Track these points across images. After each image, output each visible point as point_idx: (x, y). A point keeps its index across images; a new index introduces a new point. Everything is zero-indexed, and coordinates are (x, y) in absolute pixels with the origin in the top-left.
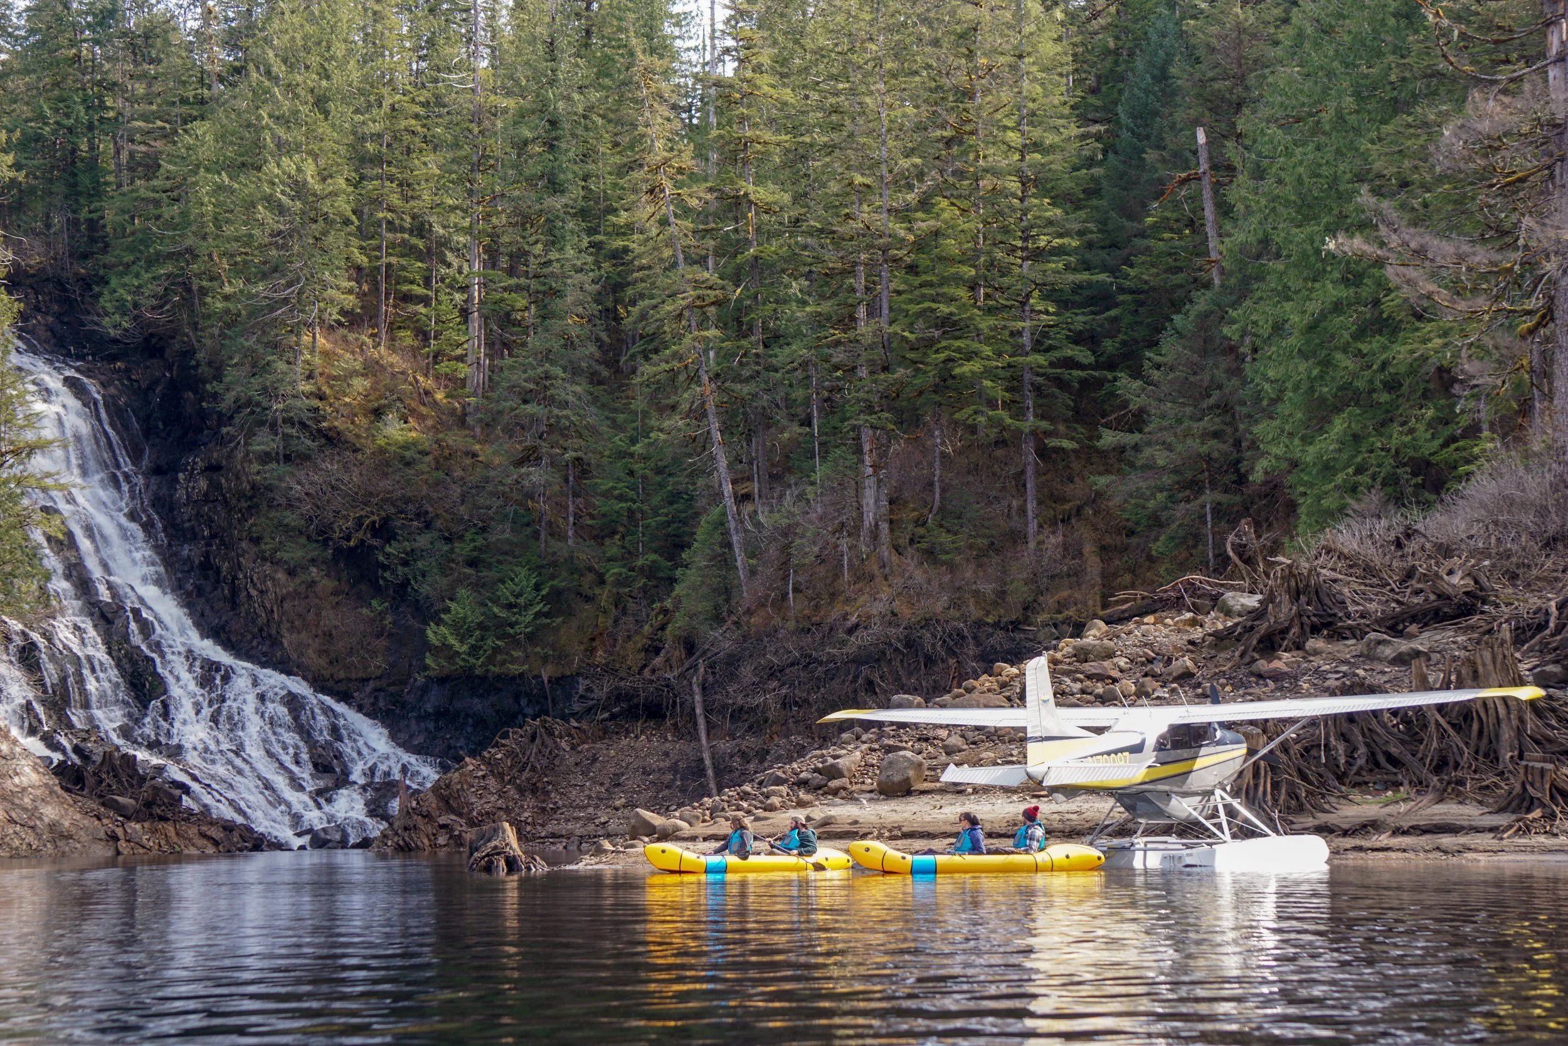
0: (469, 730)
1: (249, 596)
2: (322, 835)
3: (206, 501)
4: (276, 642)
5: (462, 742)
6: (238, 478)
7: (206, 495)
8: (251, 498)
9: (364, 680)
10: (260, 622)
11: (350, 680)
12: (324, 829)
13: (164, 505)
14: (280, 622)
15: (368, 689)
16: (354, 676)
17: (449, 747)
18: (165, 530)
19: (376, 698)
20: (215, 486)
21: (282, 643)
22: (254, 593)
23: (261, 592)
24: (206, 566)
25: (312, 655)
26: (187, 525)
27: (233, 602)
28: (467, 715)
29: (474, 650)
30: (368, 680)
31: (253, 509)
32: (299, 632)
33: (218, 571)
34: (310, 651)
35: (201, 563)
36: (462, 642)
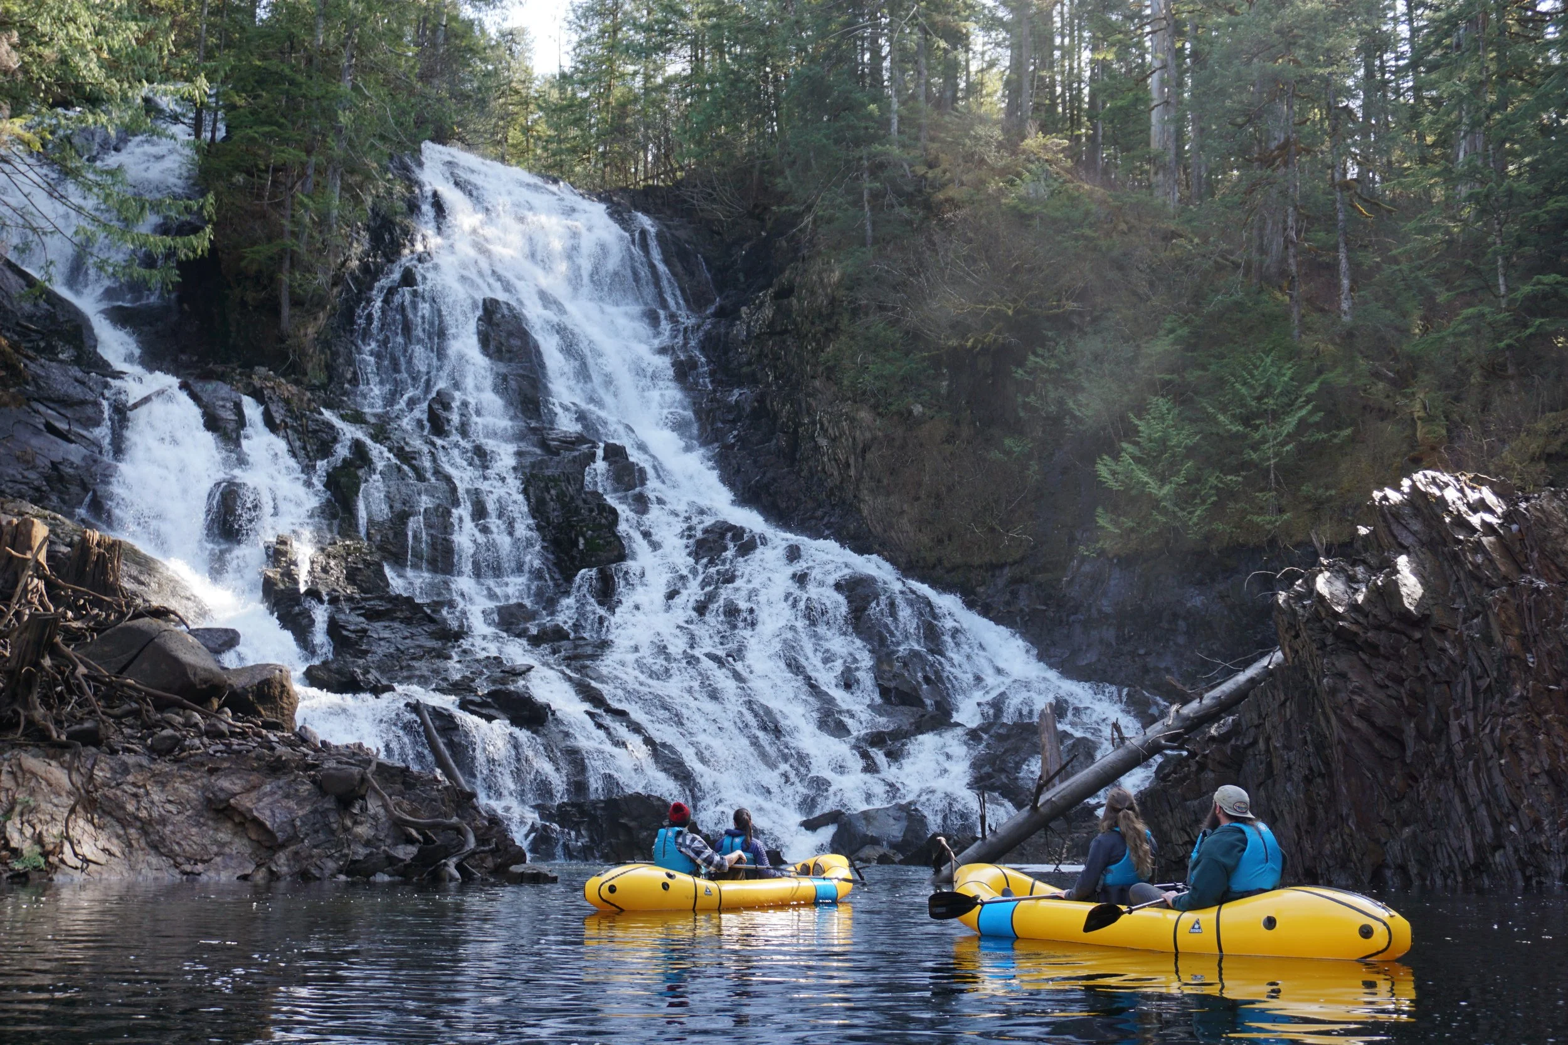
0: (1181, 640)
1: (817, 448)
2: (862, 828)
3: (772, 334)
4: (850, 508)
5: (1167, 661)
6: (813, 293)
7: (771, 324)
8: (830, 316)
9: (995, 567)
10: (829, 483)
11: (969, 567)
12: (866, 815)
13: (713, 345)
14: (859, 479)
15: (1001, 582)
16: (976, 561)
17: (1146, 670)
18: (712, 374)
19: (1014, 594)
20: (782, 312)
21: (859, 511)
22: (823, 442)
23: (834, 440)
24: (761, 413)
25: (907, 527)
26: (745, 370)
27: (791, 455)
28: (1175, 616)
29: (1186, 498)
30: (1002, 566)
31: (832, 332)
32: (888, 494)
33: (776, 416)
34: (905, 520)
35: (754, 410)
36: (1163, 480)
